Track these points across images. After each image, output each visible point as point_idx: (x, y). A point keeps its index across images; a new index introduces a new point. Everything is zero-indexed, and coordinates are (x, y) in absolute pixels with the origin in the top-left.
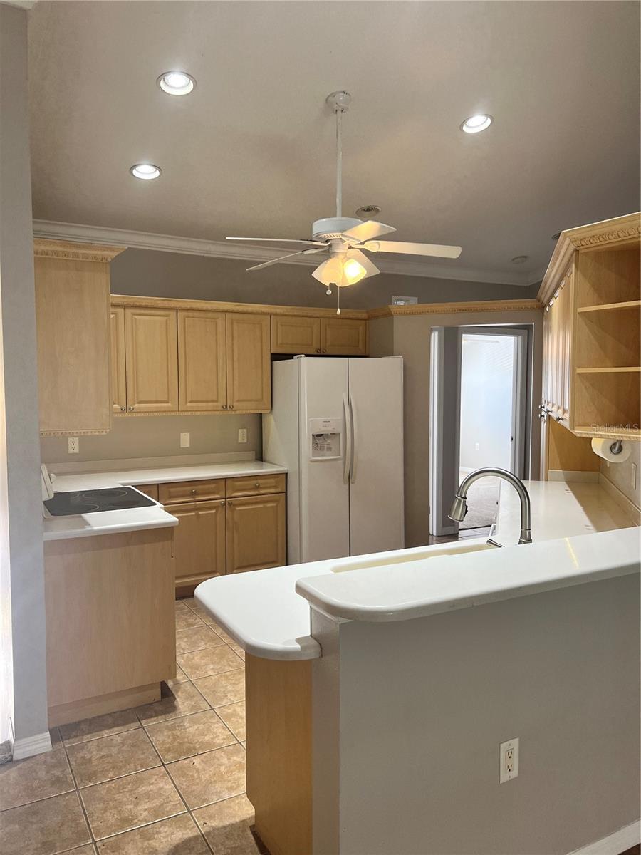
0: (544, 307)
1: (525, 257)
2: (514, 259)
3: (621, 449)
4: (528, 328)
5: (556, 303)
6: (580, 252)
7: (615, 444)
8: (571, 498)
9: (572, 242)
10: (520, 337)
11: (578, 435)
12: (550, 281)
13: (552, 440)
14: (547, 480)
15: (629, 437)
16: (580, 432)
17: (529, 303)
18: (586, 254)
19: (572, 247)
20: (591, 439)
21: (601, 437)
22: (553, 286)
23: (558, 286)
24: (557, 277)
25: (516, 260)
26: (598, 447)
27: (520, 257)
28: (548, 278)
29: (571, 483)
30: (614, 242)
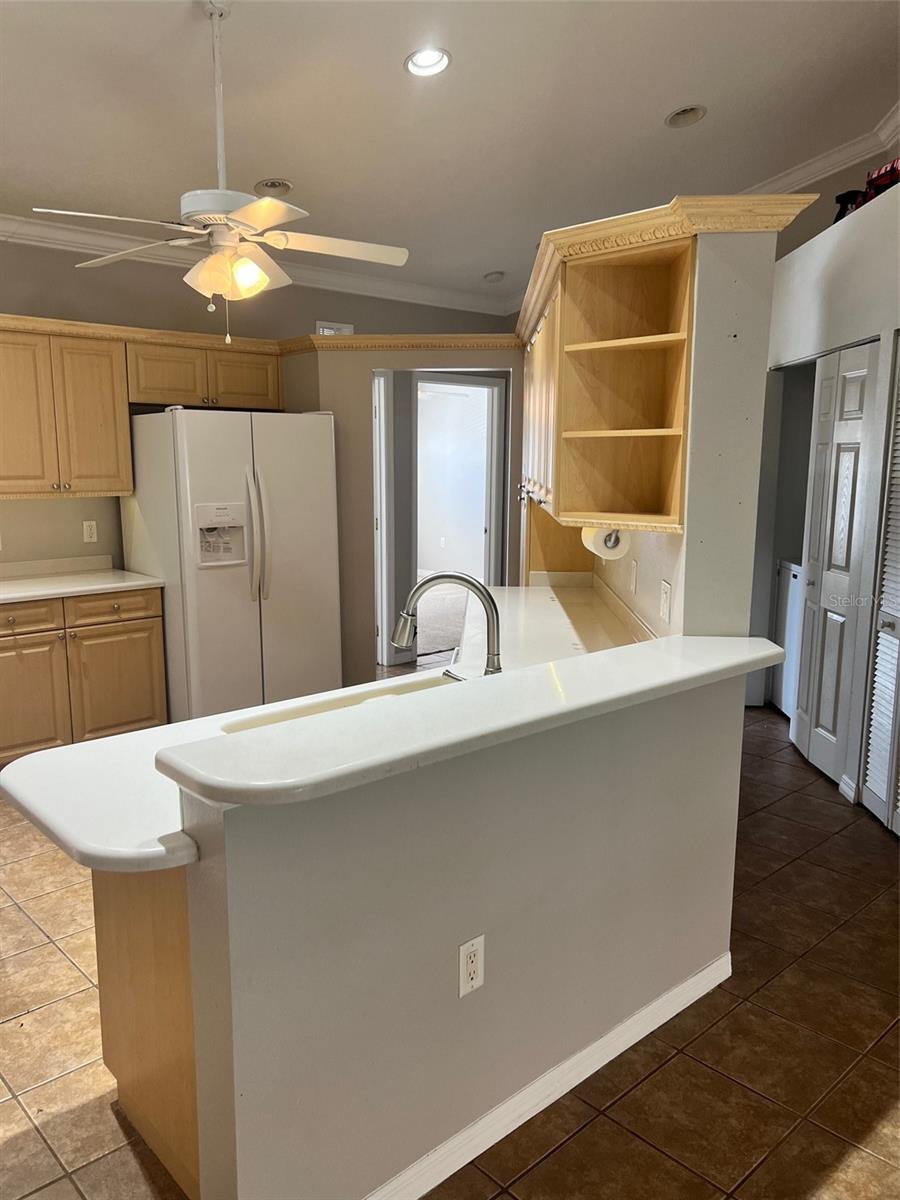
0: (524, 346)
1: (502, 273)
2: (486, 277)
3: (617, 541)
4: (505, 376)
5: (538, 339)
6: (568, 264)
7: (610, 535)
8: (556, 608)
9: (557, 249)
10: (496, 389)
11: (564, 524)
12: (531, 308)
13: (534, 532)
14: (527, 585)
15: (627, 525)
16: (567, 520)
17: (506, 339)
18: (574, 267)
19: (558, 258)
20: (581, 529)
21: (592, 525)
22: (536, 315)
23: (541, 314)
24: (541, 301)
25: (489, 278)
26: (590, 540)
27: (497, 273)
28: (529, 303)
29: (558, 589)
30: (612, 251)
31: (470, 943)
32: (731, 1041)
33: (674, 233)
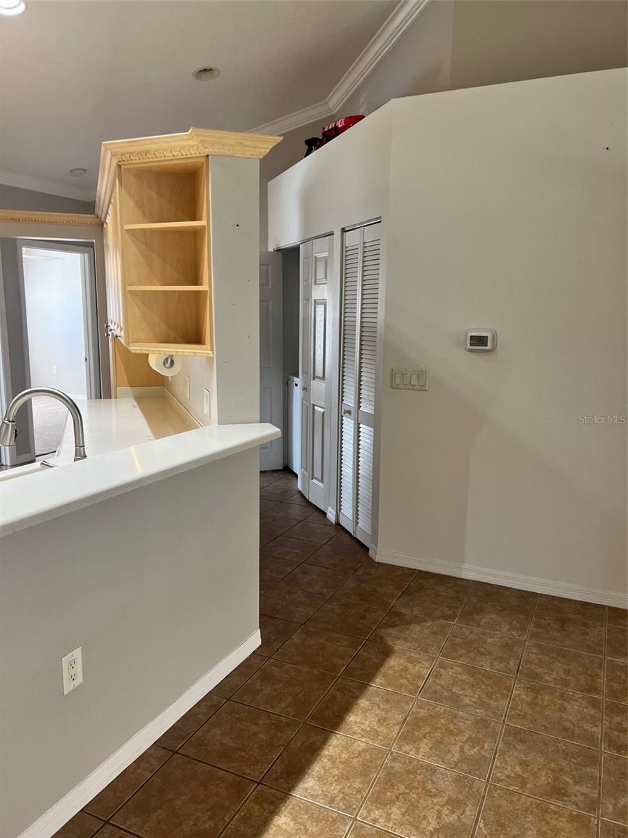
0: (103, 224)
1: (84, 170)
2: (72, 171)
3: (172, 363)
4: (91, 245)
5: (109, 220)
6: (122, 167)
7: (167, 359)
8: (138, 411)
9: (113, 155)
10: (86, 255)
11: (133, 352)
12: (103, 193)
13: (118, 359)
14: (116, 398)
15: (177, 352)
16: (135, 348)
17: (87, 218)
18: (128, 170)
19: (115, 162)
20: (147, 355)
21: (153, 352)
22: (107, 202)
23: (110, 202)
24: (109, 193)
25: (74, 173)
26: (154, 363)
27: (80, 169)
28: (101, 193)
29: (139, 399)
30: (152, 161)
31: (70, 654)
32: (261, 686)
33: (193, 153)
